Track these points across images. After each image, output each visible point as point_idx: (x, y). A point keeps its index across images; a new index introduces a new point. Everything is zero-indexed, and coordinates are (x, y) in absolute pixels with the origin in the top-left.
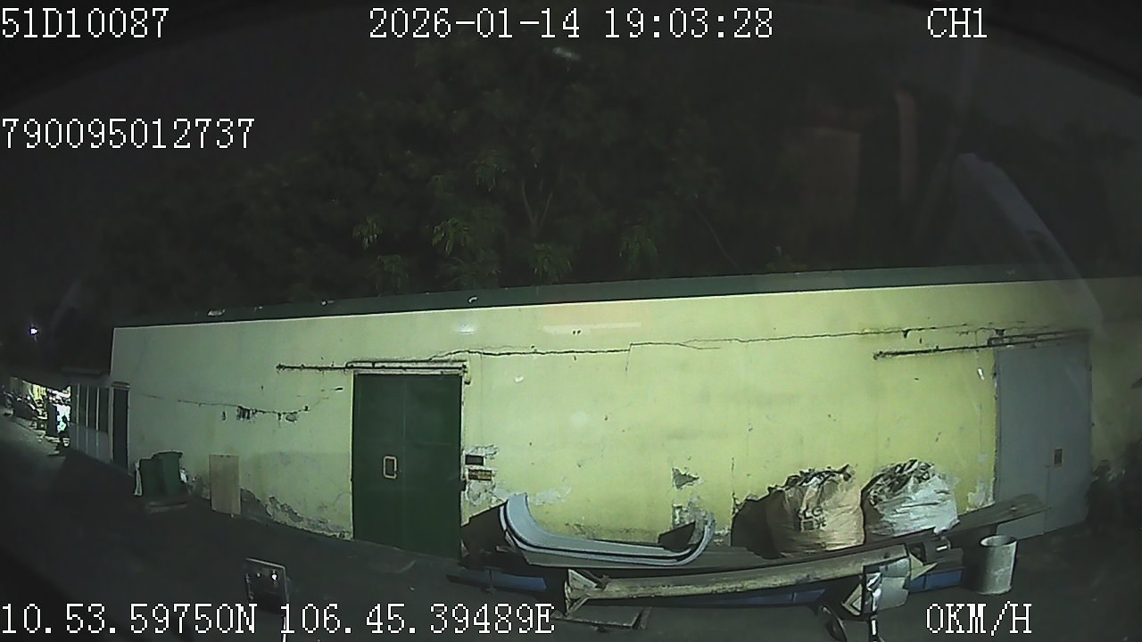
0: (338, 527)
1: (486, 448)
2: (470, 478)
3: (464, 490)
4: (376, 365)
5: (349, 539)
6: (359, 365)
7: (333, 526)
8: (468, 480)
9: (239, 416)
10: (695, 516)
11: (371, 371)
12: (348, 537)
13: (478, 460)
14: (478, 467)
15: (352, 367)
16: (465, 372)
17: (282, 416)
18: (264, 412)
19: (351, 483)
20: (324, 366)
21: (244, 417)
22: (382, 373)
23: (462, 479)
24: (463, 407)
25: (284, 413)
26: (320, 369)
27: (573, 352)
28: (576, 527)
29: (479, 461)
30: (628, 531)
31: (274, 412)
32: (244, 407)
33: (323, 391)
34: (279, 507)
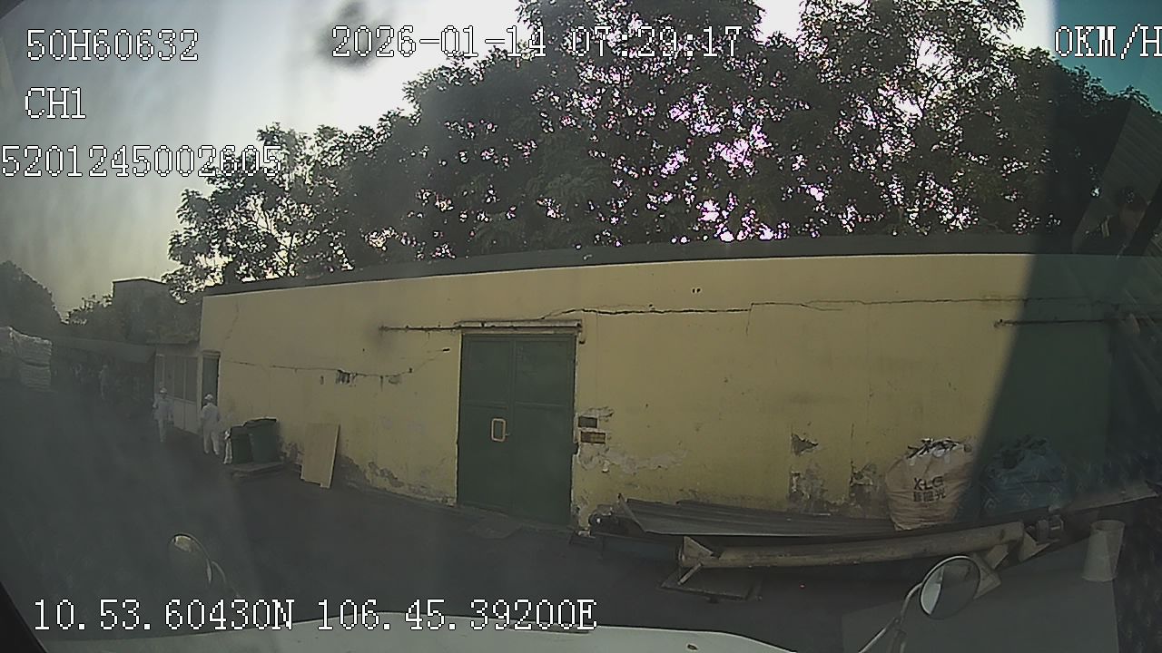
0: (441, 492)
1: (599, 409)
2: (582, 441)
3: (576, 453)
4: (486, 325)
5: (451, 504)
6: (467, 325)
7: (435, 491)
8: (580, 443)
9: (338, 380)
10: (812, 484)
11: (480, 332)
12: (451, 502)
14: (591, 430)
15: (460, 327)
16: (580, 331)
17: (384, 378)
18: (365, 376)
19: (457, 447)
20: (430, 327)
21: (343, 381)
22: (492, 332)
23: (574, 442)
24: (577, 367)
25: (386, 376)
26: (426, 330)
27: (690, 311)
28: (690, 493)
29: (592, 422)
30: (743, 498)
31: (375, 375)
32: (344, 371)
33: (429, 352)
34: (379, 473)
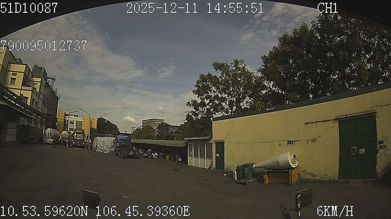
0: (332, 176)
5: (337, 179)
6: (341, 117)
7: (330, 176)
9: (288, 144)
11: (345, 119)
16: (376, 113)
18: (300, 141)
19: (339, 159)
20: (326, 120)
21: (290, 143)
22: (349, 118)
25: (310, 140)
26: (324, 121)
31: (305, 140)
32: (290, 140)
33: (327, 129)
34: (307, 173)
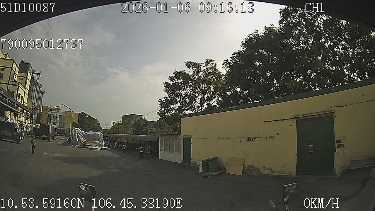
0: (290, 172)
1: (342, 137)
2: (337, 148)
3: (335, 152)
5: (294, 175)
6: (298, 117)
7: (288, 172)
9: (248, 141)
11: (302, 118)
13: (340, 141)
14: (340, 144)
16: (334, 113)
18: (259, 138)
19: (296, 156)
20: (284, 119)
21: (250, 140)
22: (306, 118)
23: (335, 148)
24: (334, 125)
25: (269, 137)
26: (282, 120)
31: (264, 137)
32: (250, 137)
33: (284, 127)
34: (266, 169)
